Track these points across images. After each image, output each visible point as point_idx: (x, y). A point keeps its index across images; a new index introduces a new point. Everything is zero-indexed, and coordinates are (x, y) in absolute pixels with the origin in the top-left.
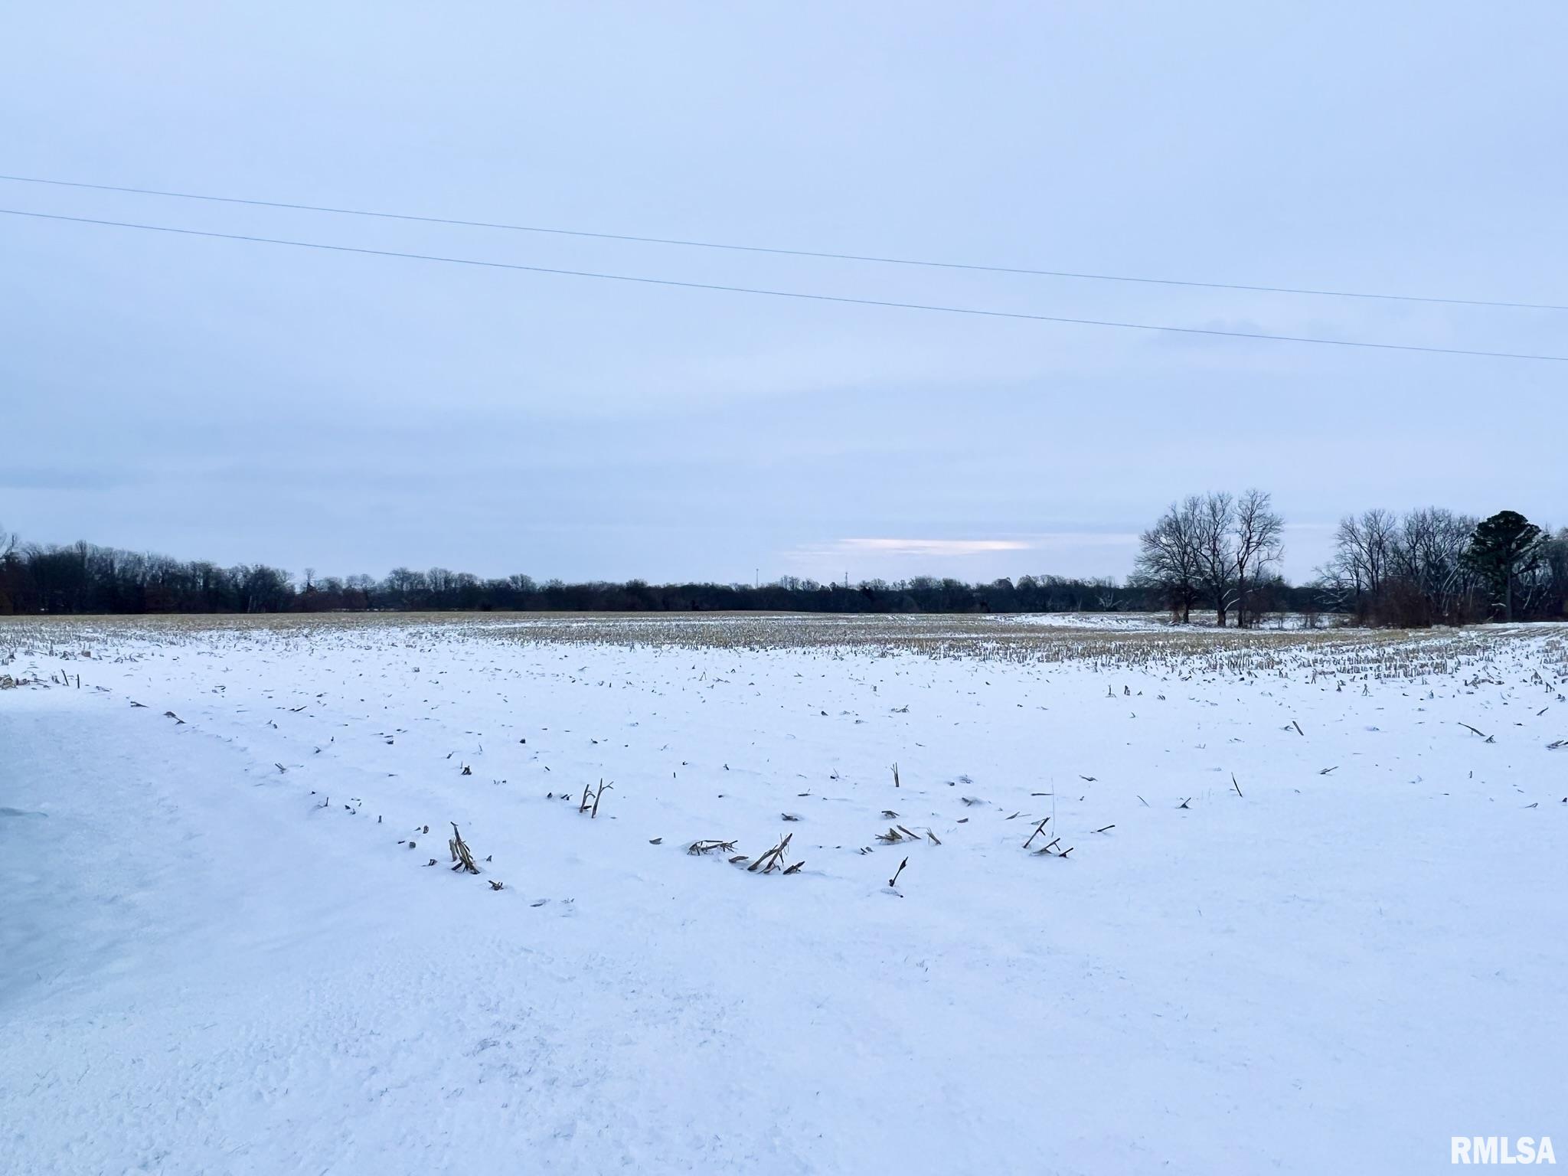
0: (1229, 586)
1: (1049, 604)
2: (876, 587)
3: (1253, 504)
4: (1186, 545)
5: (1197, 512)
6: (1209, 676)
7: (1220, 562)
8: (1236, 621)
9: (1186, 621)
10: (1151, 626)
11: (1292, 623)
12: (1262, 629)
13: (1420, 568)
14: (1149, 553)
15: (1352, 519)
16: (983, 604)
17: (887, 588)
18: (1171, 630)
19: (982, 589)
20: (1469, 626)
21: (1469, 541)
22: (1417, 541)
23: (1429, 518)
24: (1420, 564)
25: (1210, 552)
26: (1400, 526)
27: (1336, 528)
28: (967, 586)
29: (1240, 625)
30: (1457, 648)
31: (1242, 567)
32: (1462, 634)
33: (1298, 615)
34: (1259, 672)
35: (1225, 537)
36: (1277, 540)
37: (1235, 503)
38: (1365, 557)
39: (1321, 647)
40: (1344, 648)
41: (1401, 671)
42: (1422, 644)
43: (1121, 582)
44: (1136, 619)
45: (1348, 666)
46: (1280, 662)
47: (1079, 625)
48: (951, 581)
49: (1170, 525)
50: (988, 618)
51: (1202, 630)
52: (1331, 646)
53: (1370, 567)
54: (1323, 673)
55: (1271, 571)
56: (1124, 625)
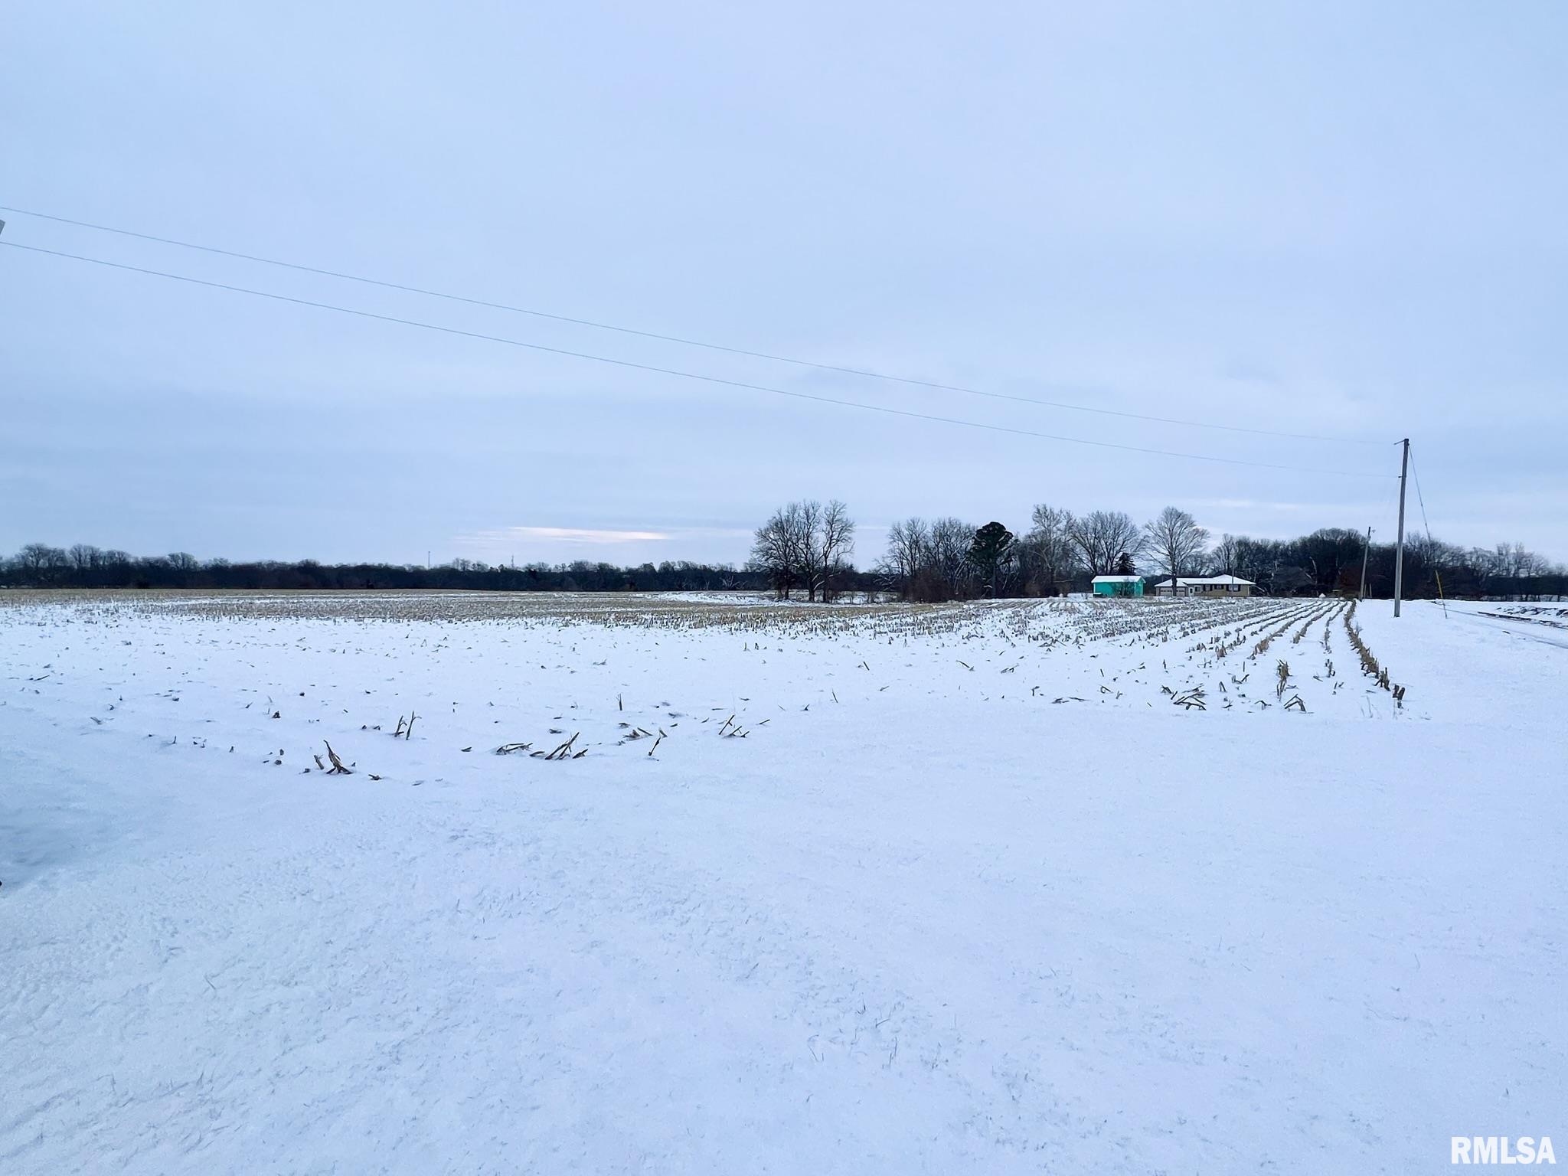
0: (817, 571)
1: (684, 584)
2: (540, 569)
3: (834, 511)
4: (788, 540)
5: (796, 515)
6: (809, 635)
7: (811, 553)
8: (821, 598)
9: (787, 597)
10: (762, 602)
11: (859, 599)
12: (839, 604)
13: (942, 560)
14: (761, 545)
15: (899, 524)
16: (632, 584)
17: (550, 570)
18: (776, 604)
19: (630, 572)
20: (970, 601)
21: (971, 542)
22: (940, 540)
23: (947, 524)
24: (941, 557)
25: (804, 546)
26: (929, 531)
27: (888, 529)
28: (618, 569)
29: (825, 601)
30: (961, 615)
31: (826, 558)
32: (965, 606)
33: (863, 594)
34: (840, 633)
35: (815, 534)
36: (849, 538)
37: (822, 510)
38: (907, 551)
39: (879, 616)
40: (893, 617)
41: (926, 631)
42: (941, 613)
43: (739, 568)
44: (751, 596)
45: (895, 628)
46: (853, 627)
47: (709, 601)
48: (606, 565)
49: (776, 525)
50: (637, 595)
51: (798, 604)
52: (885, 615)
53: (910, 559)
54: (881, 633)
55: (845, 561)
56: (743, 601)
